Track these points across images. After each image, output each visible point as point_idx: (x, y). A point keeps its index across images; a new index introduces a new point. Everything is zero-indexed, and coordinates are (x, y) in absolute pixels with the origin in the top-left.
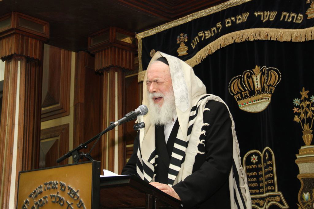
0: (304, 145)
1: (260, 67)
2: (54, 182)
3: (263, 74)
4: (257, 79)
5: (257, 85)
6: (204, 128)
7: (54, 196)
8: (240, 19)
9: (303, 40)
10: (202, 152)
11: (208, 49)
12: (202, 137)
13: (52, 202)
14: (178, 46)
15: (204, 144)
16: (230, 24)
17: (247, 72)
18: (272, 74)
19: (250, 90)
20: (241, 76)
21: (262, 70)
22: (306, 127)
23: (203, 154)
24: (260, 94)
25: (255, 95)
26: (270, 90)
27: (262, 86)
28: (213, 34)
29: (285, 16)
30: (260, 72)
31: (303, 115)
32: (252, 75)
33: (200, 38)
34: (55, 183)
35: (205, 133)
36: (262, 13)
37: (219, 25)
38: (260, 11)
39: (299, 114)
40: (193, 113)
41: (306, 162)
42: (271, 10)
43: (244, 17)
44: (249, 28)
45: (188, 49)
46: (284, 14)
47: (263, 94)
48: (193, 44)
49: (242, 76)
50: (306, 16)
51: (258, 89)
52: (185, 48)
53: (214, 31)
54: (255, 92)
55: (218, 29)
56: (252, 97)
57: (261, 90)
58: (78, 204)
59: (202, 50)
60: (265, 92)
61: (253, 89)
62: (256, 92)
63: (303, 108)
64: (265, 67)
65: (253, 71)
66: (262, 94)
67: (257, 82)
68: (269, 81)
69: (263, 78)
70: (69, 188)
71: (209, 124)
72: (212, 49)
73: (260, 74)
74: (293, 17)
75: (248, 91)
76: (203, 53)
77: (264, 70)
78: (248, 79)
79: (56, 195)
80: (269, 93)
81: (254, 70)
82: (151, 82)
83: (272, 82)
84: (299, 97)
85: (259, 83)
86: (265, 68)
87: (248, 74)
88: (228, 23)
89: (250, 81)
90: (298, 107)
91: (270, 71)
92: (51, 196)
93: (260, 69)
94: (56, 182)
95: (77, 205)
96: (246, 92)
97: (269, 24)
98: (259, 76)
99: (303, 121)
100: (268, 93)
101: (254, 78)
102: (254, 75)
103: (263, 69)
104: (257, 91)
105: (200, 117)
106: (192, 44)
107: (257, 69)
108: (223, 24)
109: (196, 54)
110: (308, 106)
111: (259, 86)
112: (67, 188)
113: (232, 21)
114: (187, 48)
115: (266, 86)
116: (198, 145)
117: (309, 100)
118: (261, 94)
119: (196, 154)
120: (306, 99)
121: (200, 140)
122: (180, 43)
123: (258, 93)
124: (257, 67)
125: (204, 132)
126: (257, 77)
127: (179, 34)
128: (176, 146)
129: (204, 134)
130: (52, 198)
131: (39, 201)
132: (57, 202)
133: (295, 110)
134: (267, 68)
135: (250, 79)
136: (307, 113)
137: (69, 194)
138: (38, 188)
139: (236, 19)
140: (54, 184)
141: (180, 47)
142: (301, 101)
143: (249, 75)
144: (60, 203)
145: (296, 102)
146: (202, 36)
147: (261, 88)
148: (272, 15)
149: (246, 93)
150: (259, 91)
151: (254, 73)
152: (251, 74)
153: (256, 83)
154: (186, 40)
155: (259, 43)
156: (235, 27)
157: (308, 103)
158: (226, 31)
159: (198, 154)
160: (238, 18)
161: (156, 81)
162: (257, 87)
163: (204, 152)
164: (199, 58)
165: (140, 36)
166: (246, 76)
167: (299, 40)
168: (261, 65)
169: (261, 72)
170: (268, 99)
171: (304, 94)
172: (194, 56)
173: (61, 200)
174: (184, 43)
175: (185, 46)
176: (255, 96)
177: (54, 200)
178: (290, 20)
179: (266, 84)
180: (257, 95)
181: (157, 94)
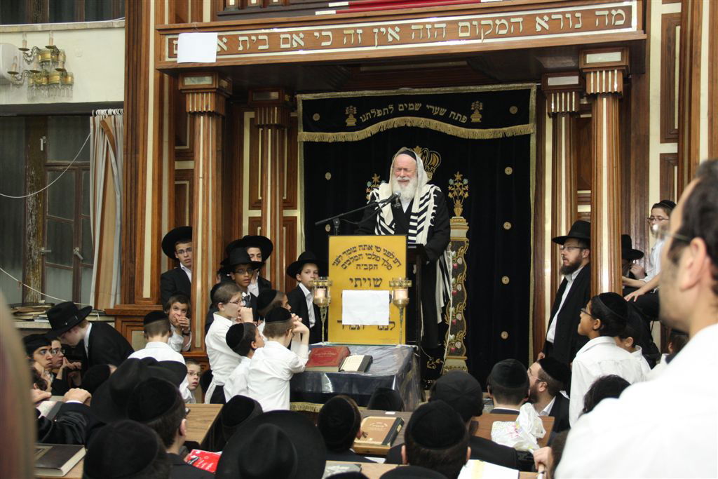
0: (455, 216)
1: (421, 148)
3: (424, 154)
7: (370, 254)
8: (412, 107)
9: (467, 137)
11: (380, 126)
12: (433, 214)
13: (369, 258)
14: (347, 116)
15: (433, 219)
16: (403, 109)
22: (458, 202)
26: (431, 170)
28: (384, 114)
29: (453, 115)
31: (455, 193)
33: (372, 115)
36: (433, 107)
37: (391, 107)
38: (432, 105)
39: (452, 192)
41: (456, 228)
42: (441, 106)
43: (417, 107)
44: (420, 117)
45: (357, 121)
46: (452, 113)
48: (364, 118)
50: (469, 120)
52: (354, 119)
53: (386, 111)
55: (390, 110)
58: (394, 260)
59: (373, 126)
63: (456, 187)
68: (431, 162)
69: (424, 158)
70: (384, 250)
72: (384, 127)
74: (459, 117)
76: (374, 129)
77: (426, 152)
79: (372, 253)
81: (415, 150)
82: (400, 169)
83: (433, 164)
84: (454, 178)
86: (426, 150)
88: (401, 108)
90: (452, 185)
91: (432, 154)
97: (437, 118)
99: (456, 198)
100: (429, 172)
103: (424, 150)
105: (432, 200)
106: (361, 118)
107: (418, 150)
108: (396, 107)
109: (366, 128)
110: (461, 187)
112: (382, 250)
113: (405, 107)
115: (427, 166)
116: (430, 219)
117: (462, 182)
119: (429, 225)
120: (459, 181)
121: (432, 216)
122: (349, 114)
124: (418, 147)
127: (349, 106)
128: (412, 217)
130: (367, 255)
132: (374, 258)
133: (450, 188)
134: (429, 151)
136: (459, 192)
137: (385, 254)
139: (408, 106)
141: (349, 118)
142: (455, 182)
145: (451, 182)
146: (374, 114)
148: (443, 112)
154: (355, 113)
155: (427, 130)
156: (407, 113)
157: (461, 184)
158: (397, 114)
160: (410, 105)
161: (405, 169)
163: (433, 225)
164: (369, 132)
165: (301, 97)
167: (462, 136)
168: (422, 146)
169: (421, 152)
170: (430, 177)
171: (458, 176)
172: (363, 129)
173: (377, 257)
174: (353, 114)
178: (456, 119)
179: (428, 164)
181: (406, 178)
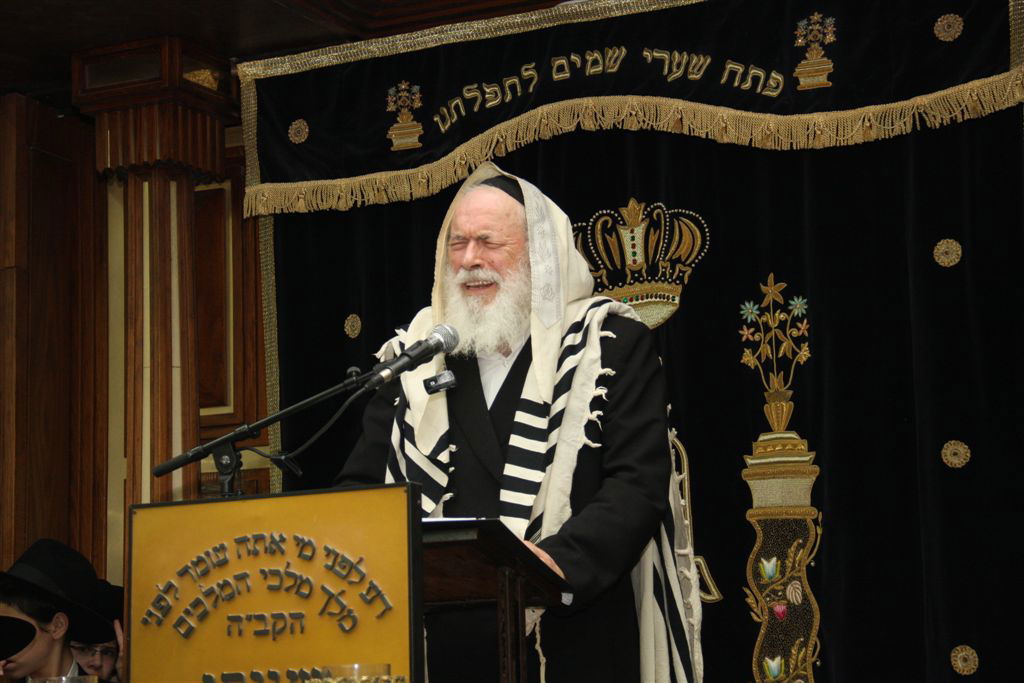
0: (769, 429)
1: (643, 206)
2: (272, 537)
3: (653, 224)
4: (633, 238)
5: (634, 254)
6: (601, 381)
7: (276, 573)
8: (595, 62)
9: (786, 147)
10: (594, 442)
11: (495, 141)
12: (596, 403)
14: (392, 118)
15: (599, 422)
16: (567, 75)
17: (603, 215)
18: (684, 228)
19: (610, 267)
20: (584, 224)
21: (649, 215)
22: (776, 381)
23: (597, 448)
24: (642, 282)
25: (624, 283)
26: (676, 274)
27: (650, 260)
28: (509, 98)
29: (733, 74)
30: (643, 220)
31: (766, 350)
32: (618, 226)
33: (469, 103)
34: (277, 538)
35: (606, 394)
36: (665, 55)
37: (529, 71)
38: (662, 48)
39: (754, 346)
40: (575, 338)
41: (774, 476)
42: (693, 50)
43: (616, 55)
44: (625, 93)
45: (422, 132)
46: (730, 66)
47: (653, 282)
48: (443, 120)
49: (588, 225)
50: (791, 82)
51: (636, 268)
52: (414, 126)
53: (513, 87)
54: (626, 276)
55: (525, 83)
56: (616, 288)
57: (644, 271)
58: (364, 593)
59: (474, 140)
60: (660, 279)
61: (619, 267)
62: (629, 277)
63: (767, 329)
64: (660, 207)
65: (620, 215)
66: (649, 281)
67: (634, 246)
68: (673, 249)
69: (653, 238)
70: (329, 552)
71: (614, 372)
72: (509, 142)
73: (644, 225)
74: (756, 79)
75: (605, 272)
76: (477, 151)
77: (658, 215)
78: (608, 237)
79: (282, 569)
80: (674, 281)
81: (624, 211)
82: (464, 241)
83: (683, 251)
84: (758, 298)
85: (639, 250)
87: (606, 222)
88: (561, 69)
89: (612, 240)
90: (754, 325)
91: (678, 220)
92: (262, 572)
93: (645, 209)
94: (281, 536)
95: (362, 596)
96: (600, 272)
97: (684, 89)
98: (639, 232)
99: (767, 365)
100: (669, 283)
101: (625, 234)
102: (624, 224)
103: (653, 210)
104: (633, 273)
105: (593, 352)
106: (437, 119)
107: (633, 209)
108: (544, 70)
109: (451, 150)
110: (782, 325)
111: (640, 258)
112: (320, 552)
113: (572, 64)
114: (419, 129)
115: (664, 260)
116: (584, 422)
117: (785, 308)
118: (646, 282)
119: (580, 446)
120: (776, 306)
121: (592, 411)
122: (398, 110)
123: (636, 280)
125: (602, 391)
126: (632, 231)
127: (395, 83)
129: (601, 396)
130: (265, 578)
131: (218, 585)
132: (288, 589)
133: (746, 333)
134: (668, 210)
135: (611, 236)
136: (779, 343)
137: (330, 568)
138: (211, 551)
139: (584, 62)
140: (273, 540)
141: (398, 122)
142: (762, 311)
143: (609, 226)
144: (298, 592)
145: (749, 311)
146: (475, 99)
147: (645, 266)
148: (699, 66)
149: (601, 277)
150: (639, 272)
151: (623, 219)
152: (615, 222)
153: (628, 250)
154: (418, 104)
155: (649, 138)
156: (581, 85)
157: (783, 316)
158: (550, 92)
159: (585, 446)
160: (590, 58)
161: (483, 241)
162: (635, 261)
163: (598, 443)
164: (463, 162)
165: (250, 71)
166: (599, 226)
167: (770, 145)
168: (646, 198)
169: (648, 220)
170: (673, 300)
171: (772, 291)
172: (445, 154)
173: (300, 582)
174: (410, 110)
175: (415, 123)
176: (626, 286)
177: (275, 582)
178: (747, 85)
179: (666, 255)
180: (630, 284)
181: (483, 275)
